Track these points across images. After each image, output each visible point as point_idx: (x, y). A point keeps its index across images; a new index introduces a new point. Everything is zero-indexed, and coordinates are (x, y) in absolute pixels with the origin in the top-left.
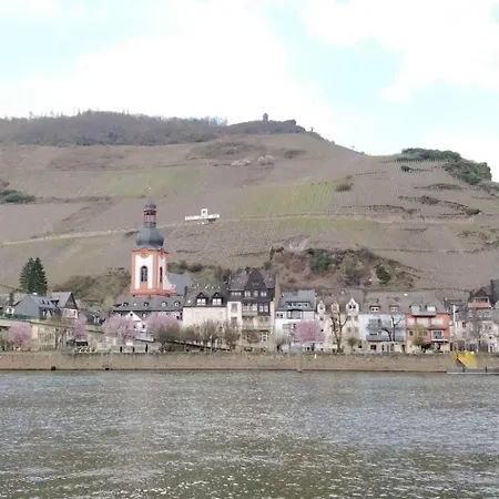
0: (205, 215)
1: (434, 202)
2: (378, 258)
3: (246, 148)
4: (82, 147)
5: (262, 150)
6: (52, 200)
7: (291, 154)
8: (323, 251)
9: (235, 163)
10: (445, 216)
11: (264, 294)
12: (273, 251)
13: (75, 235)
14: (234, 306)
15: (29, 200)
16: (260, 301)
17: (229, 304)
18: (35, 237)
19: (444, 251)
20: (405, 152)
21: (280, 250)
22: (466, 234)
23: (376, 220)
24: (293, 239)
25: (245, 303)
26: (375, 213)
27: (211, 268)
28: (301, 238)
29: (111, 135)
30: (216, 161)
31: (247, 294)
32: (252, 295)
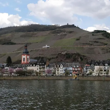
0: (47, 46)
1: (97, 42)
2: (81, 55)
3: (61, 31)
4: (28, 32)
5: (64, 31)
6: (19, 44)
7: (71, 32)
8: (69, 54)
9: (58, 35)
10: (99, 45)
11: (43, 63)
12: (59, 54)
13: (21, 51)
14: (38, 66)
15: (15, 44)
16: (43, 65)
17: (37, 66)
18: (13, 52)
19: (97, 53)
20: (94, 31)
21: (60, 54)
22: (103, 49)
23: (83, 47)
24: (63, 51)
25: (40, 65)
26: (83, 45)
27: (45, 58)
28: (65, 51)
29: (35, 29)
30: (54, 34)
31: (40, 63)
32: (41, 64)
